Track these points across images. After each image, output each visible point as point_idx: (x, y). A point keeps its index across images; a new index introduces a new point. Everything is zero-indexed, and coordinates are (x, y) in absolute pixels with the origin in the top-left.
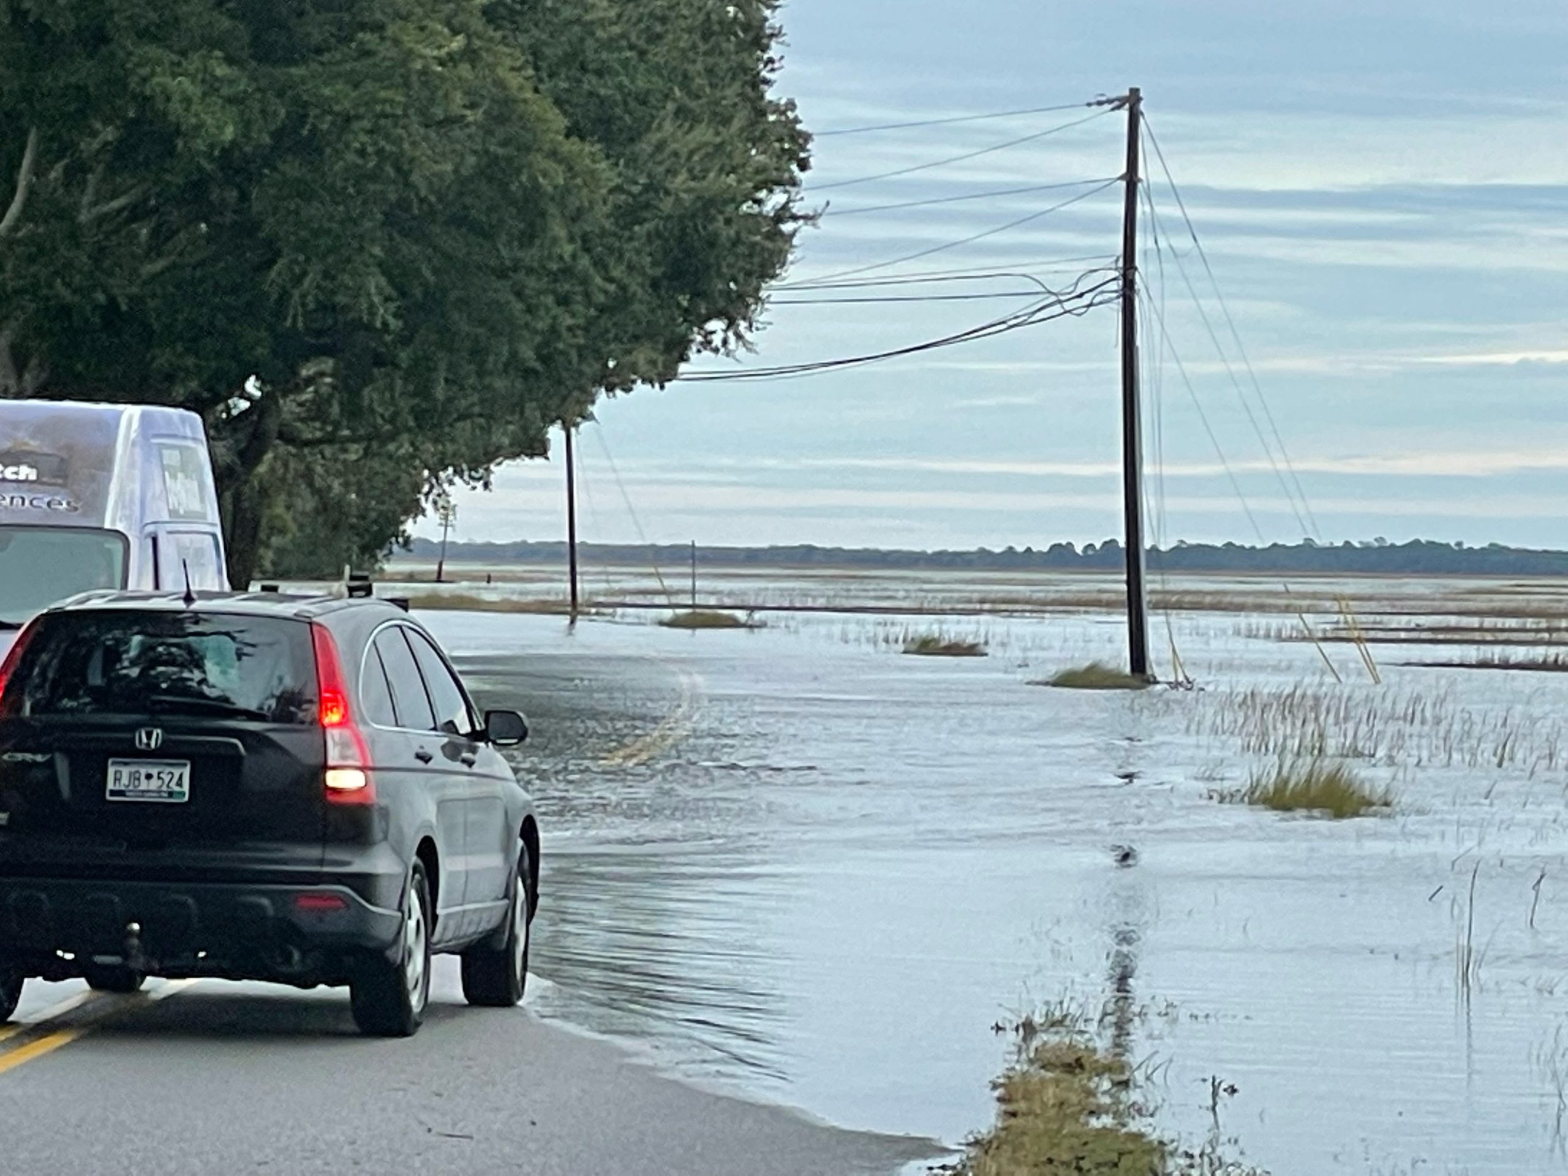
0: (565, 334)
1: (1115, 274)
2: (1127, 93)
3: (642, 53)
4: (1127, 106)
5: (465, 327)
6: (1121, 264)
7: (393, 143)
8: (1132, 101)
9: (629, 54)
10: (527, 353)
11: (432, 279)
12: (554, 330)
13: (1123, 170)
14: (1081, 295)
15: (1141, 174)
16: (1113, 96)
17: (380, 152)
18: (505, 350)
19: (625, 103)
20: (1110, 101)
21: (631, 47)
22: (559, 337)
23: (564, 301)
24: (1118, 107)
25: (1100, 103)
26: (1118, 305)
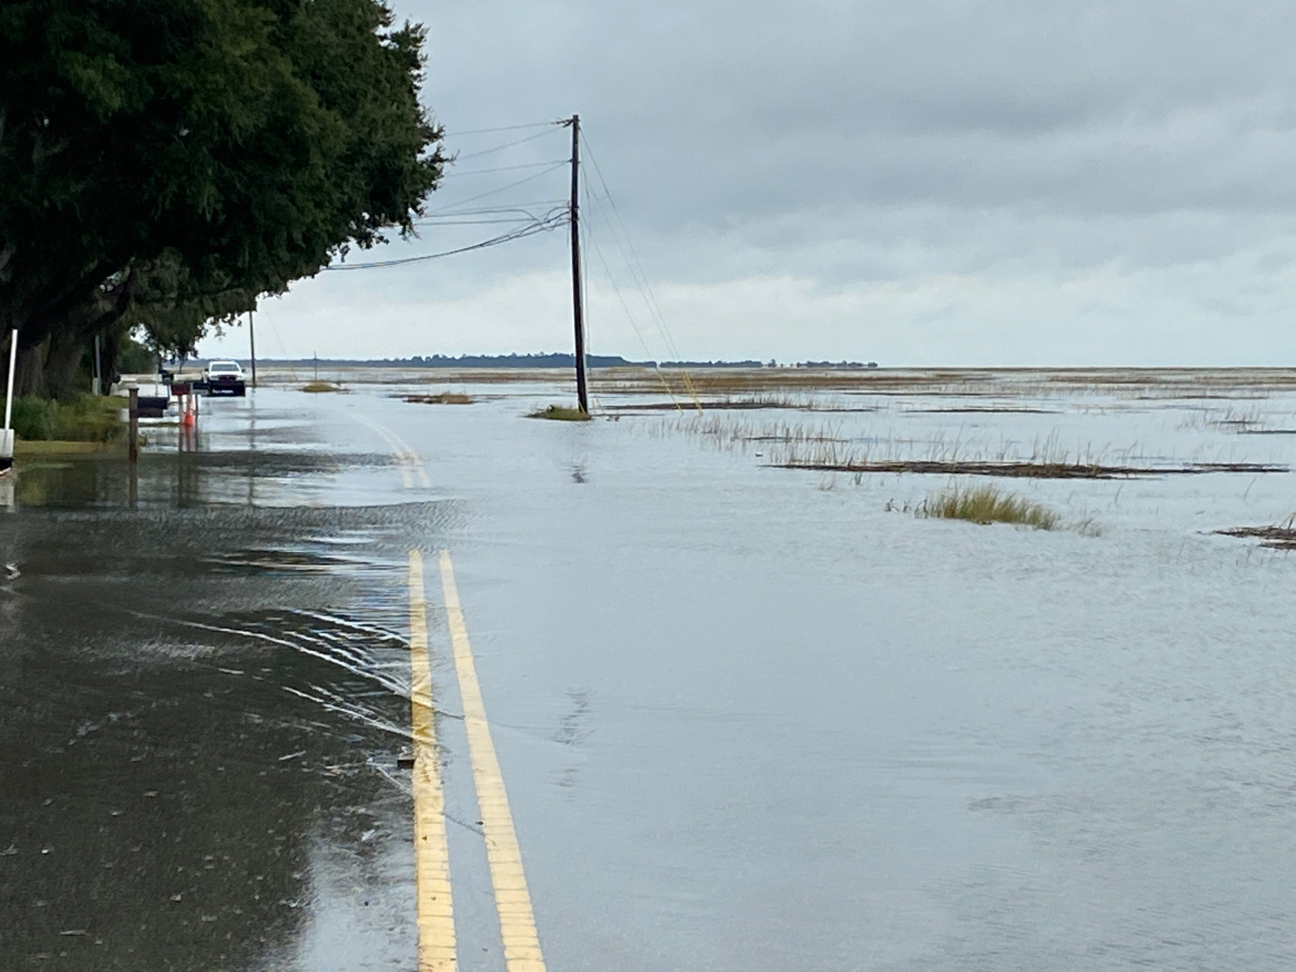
0: (320, 224)
1: (567, 210)
2: (572, 118)
3: (352, 68)
4: (572, 124)
5: (262, 221)
6: (570, 205)
7: (218, 107)
8: (575, 121)
9: (344, 69)
10: (298, 236)
11: (243, 190)
12: (314, 222)
13: (571, 157)
14: (549, 222)
15: (580, 159)
16: (564, 119)
17: (210, 112)
18: (285, 234)
19: (343, 97)
20: (563, 122)
21: (346, 64)
22: (317, 225)
23: (319, 205)
24: (567, 125)
25: (558, 123)
26: (569, 227)
